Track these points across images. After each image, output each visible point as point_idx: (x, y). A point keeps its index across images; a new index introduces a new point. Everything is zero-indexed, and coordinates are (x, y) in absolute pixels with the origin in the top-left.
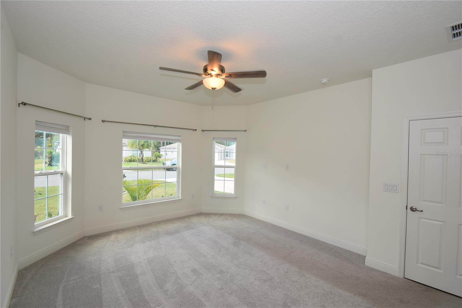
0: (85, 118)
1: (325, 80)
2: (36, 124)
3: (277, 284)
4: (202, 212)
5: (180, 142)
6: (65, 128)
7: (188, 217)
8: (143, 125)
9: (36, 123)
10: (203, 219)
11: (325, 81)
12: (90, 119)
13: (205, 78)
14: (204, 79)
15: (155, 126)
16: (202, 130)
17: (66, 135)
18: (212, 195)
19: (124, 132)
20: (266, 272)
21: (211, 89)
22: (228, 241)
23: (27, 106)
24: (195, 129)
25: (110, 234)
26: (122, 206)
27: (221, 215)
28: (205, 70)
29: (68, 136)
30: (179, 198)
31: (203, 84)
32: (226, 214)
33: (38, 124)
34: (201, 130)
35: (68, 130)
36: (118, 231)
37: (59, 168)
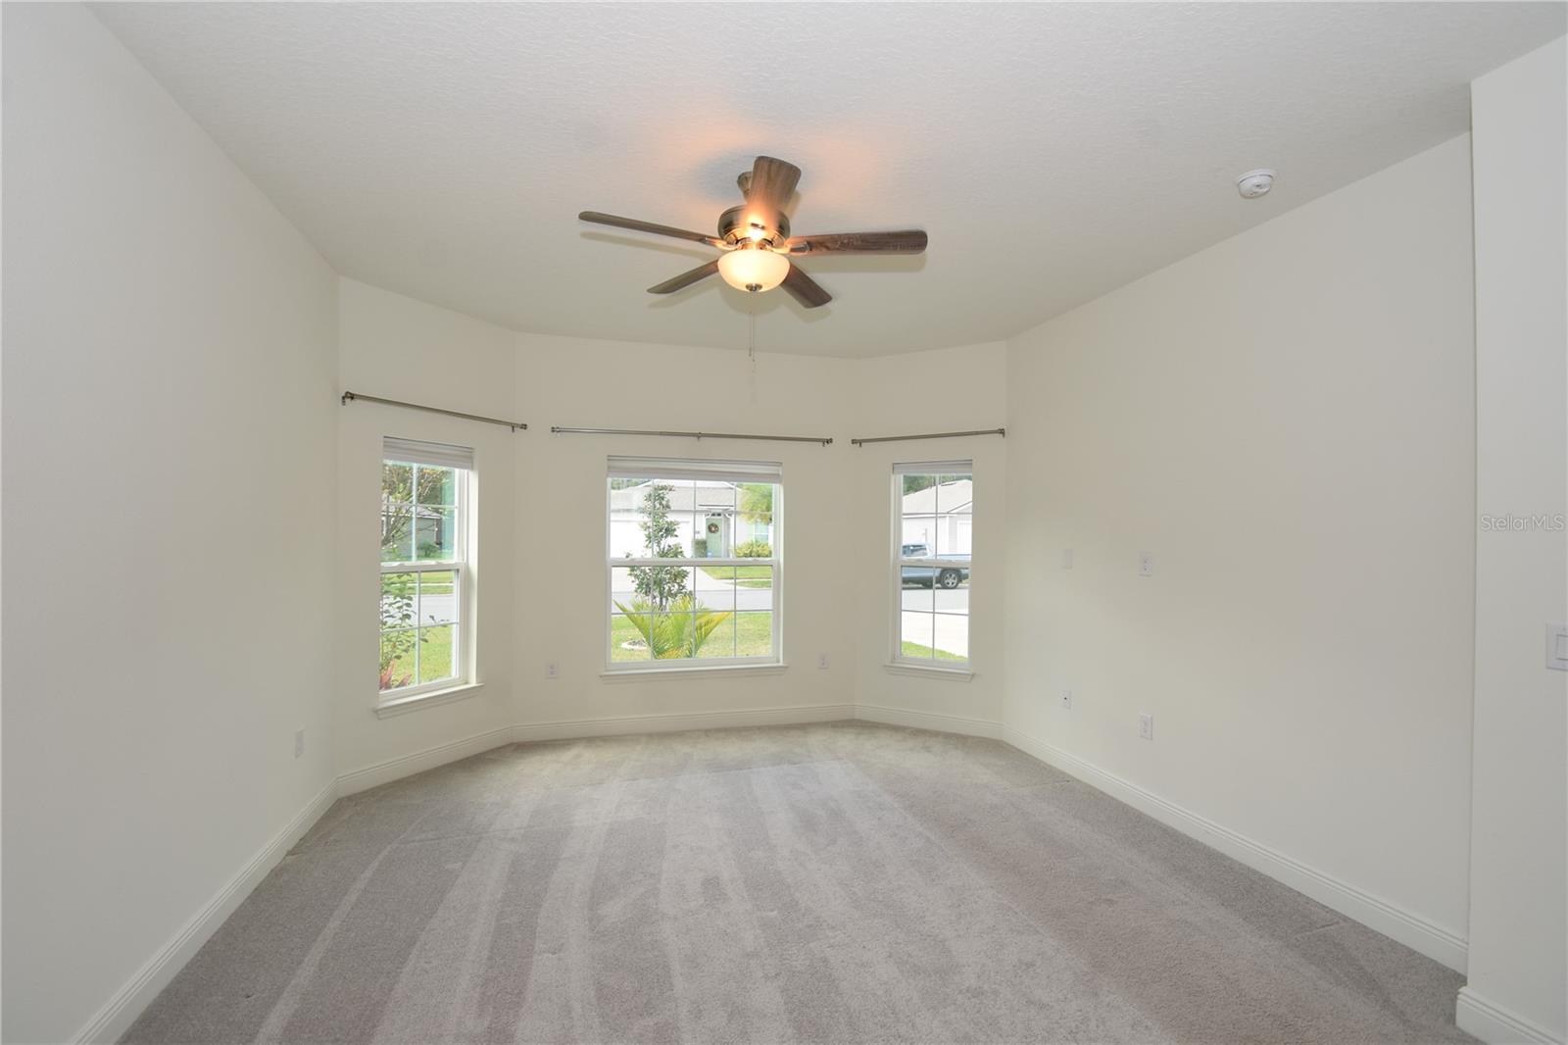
0: (513, 427)
1: (1255, 178)
2: (385, 446)
3: (961, 992)
4: (857, 717)
5: (780, 482)
6: (463, 454)
7: (804, 727)
8: (661, 434)
9: (385, 442)
10: (846, 742)
11: (1256, 181)
12: (524, 427)
13: (725, 252)
14: (724, 257)
15: (699, 436)
16: (854, 442)
17: (466, 471)
18: (892, 662)
19: (610, 458)
20: (947, 943)
21: (746, 290)
22: (879, 819)
23: (357, 402)
24: (829, 438)
25: (568, 744)
26: (606, 671)
27: (918, 733)
28: (727, 225)
29: (471, 473)
30: (778, 662)
31: (718, 270)
32: (935, 734)
33: (392, 445)
34: (850, 442)
35: (471, 458)
36: (591, 740)
37: (452, 557)
